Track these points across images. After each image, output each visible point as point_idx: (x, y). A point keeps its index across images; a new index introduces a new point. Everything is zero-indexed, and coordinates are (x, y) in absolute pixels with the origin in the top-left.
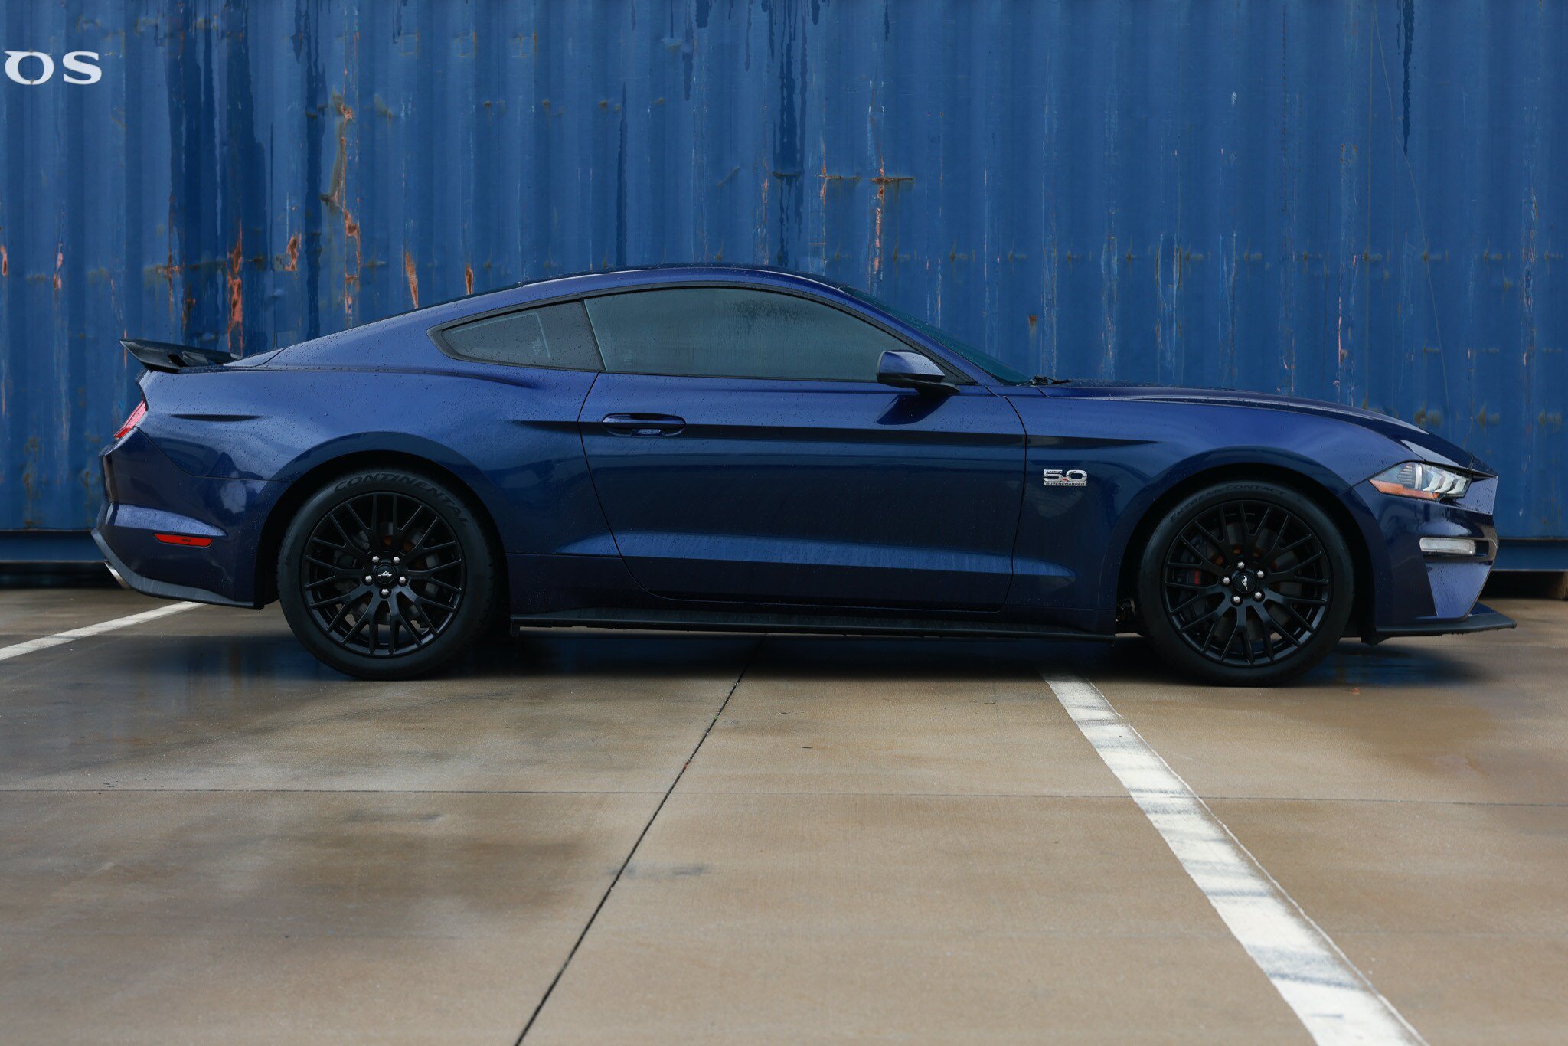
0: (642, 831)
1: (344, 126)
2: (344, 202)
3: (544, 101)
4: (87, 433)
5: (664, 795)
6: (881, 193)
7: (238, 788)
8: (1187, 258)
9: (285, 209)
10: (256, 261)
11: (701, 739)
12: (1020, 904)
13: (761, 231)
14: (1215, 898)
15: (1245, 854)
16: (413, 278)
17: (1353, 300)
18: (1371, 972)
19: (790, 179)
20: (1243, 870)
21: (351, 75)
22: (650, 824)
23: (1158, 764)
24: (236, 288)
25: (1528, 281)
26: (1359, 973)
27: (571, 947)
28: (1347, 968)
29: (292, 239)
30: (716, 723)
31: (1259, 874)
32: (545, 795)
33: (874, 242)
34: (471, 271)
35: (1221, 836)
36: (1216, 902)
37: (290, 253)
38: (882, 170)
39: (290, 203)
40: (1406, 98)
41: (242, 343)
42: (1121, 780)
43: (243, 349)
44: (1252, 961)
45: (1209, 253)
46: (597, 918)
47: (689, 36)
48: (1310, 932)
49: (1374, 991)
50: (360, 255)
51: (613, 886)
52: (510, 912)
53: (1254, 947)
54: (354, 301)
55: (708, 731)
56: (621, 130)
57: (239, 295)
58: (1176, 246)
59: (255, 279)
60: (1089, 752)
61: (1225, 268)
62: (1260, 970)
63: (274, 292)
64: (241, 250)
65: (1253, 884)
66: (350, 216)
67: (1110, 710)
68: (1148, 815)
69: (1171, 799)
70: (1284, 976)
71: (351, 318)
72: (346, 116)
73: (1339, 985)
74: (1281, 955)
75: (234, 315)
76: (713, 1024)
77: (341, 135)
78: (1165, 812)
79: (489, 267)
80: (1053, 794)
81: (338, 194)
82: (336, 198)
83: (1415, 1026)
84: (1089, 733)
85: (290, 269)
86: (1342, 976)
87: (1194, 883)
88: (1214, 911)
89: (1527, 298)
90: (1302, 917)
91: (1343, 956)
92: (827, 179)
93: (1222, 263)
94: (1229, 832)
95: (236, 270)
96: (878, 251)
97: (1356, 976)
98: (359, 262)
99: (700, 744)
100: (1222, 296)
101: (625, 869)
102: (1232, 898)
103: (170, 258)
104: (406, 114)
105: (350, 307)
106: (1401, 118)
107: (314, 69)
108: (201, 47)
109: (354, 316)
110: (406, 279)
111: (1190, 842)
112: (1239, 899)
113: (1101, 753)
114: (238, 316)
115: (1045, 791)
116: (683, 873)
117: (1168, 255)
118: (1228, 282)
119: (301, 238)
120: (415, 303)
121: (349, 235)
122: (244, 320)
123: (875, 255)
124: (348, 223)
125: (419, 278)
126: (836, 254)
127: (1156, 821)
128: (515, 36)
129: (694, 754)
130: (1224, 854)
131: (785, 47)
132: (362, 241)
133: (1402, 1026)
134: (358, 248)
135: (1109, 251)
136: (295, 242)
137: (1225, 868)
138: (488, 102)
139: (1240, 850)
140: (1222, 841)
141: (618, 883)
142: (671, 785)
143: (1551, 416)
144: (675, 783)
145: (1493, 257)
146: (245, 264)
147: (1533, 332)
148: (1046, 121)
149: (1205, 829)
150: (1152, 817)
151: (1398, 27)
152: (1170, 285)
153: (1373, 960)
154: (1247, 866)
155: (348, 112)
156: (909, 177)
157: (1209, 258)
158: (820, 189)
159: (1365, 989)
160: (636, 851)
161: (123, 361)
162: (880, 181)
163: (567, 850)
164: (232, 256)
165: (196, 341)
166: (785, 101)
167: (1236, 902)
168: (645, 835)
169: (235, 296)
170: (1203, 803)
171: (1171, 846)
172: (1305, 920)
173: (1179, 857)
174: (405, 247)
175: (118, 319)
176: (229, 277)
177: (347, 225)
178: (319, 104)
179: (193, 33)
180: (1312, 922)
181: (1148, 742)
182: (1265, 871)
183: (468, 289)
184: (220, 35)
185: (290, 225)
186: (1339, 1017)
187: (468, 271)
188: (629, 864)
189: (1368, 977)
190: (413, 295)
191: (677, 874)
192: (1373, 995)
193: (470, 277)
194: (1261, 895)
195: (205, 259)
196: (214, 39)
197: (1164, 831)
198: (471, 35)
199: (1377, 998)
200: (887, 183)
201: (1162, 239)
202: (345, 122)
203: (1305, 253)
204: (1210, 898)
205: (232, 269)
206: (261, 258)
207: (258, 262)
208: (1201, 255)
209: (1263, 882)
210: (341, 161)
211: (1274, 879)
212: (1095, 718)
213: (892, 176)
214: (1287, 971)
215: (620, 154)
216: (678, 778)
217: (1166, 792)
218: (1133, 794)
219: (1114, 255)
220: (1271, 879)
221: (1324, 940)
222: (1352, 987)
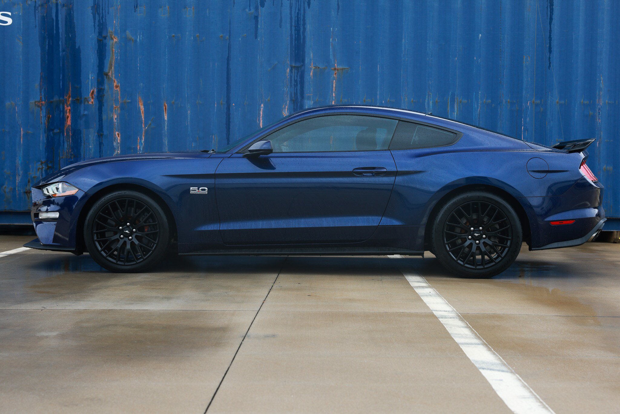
0: (251, 324)
1: (114, 44)
2: (114, 76)
3: (197, 35)
4: (5, 170)
5: (257, 312)
6: (335, 74)
7: (94, 308)
8: (461, 102)
9: (89, 78)
10: (77, 100)
11: (268, 292)
12: (391, 347)
13: (286, 90)
14: (462, 345)
15: (474, 331)
16: (142, 107)
17: (528, 119)
18: (514, 368)
19: (297, 68)
20: (472, 337)
21: (117, 23)
22: (253, 321)
23: (444, 302)
24: (68, 111)
25: (599, 112)
26: (510, 368)
27: (232, 360)
28: (506, 366)
29: (92, 91)
30: (273, 287)
31: (478, 338)
32: (212, 311)
33: (332, 94)
34: (166, 105)
35: (466, 326)
36: (462, 346)
37: (91, 97)
38: (336, 65)
39: (91, 76)
40: (550, 37)
41: (70, 134)
42: (430, 307)
43: (71, 136)
44: (473, 364)
45: (469, 100)
46: (239, 351)
47: (257, 9)
48: (495, 356)
49: (514, 373)
50: (120, 98)
51: (243, 341)
52: (207, 349)
53: (474, 360)
54: (117, 116)
55: (270, 290)
56: (228, 47)
57: (69, 113)
58: (456, 97)
59: (76, 108)
60: (418, 298)
61: (476, 106)
62: (475, 367)
63: (84, 113)
64: (70, 95)
65: (476, 341)
66: (116, 81)
67: (427, 283)
68: (439, 319)
69: (448, 314)
70: (483, 369)
71: (116, 124)
72: (115, 40)
73: (503, 371)
74: (483, 363)
75: (67, 122)
76: (285, 382)
77: (112, 48)
78: (445, 318)
79: (174, 103)
80: (404, 312)
81: (111, 72)
82: (110, 74)
83: (527, 383)
84: (418, 291)
85: (91, 103)
86: (504, 368)
87: (454, 340)
88: (461, 349)
89: (599, 119)
90: (492, 351)
91: (505, 363)
92: (313, 68)
93: (475, 104)
94: (469, 325)
95: (68, 103)
96: (334, 98)
97: (509, 369)
98: (120, 100)
99: (268, 294)
100: (474, 118)
101: (247, 335)
102: (468, 345)
103: (41, 98)
104: (140, 39)
105: (116, 119)
106: (548, 45)
107: (101, 20)
108: (54, 10)
109: (117, 123)
110: (139, 108)
111: (454, 328)
112: (470, 345)
113: (422, 298)
114: (69, 122)
115: (401, 311)
116: (268, 337)
117: (453, 101)
118: (477, 111)
119: (95, 90)
120: (143, 118)
121: (116, 89)
122: (71, 124)
123: (333, 100)
124: (115, 84)
125: (144, 107)
126: (317, 99)
127: (442, 321)
128: (185, 8)
129: (266, 298)
130: (467, 332)
131: (296, 13)
132: (121, 92)
133: (523, 383)
134: (119, 95)
135: (429, 99)
136: (93, 92)
137: (466, 336)
138: (174, 35)
139: (472, 330)
140: (466, 327)
141: (244, 340)
142: (259, 308)
143: (608, 167)
144: (260, 308)
145: (585, 102)
146: (72, 101)
147: (601, 133)
148: (403, 45)
149: (460, 323)
150: (440, 320)
151: (547, 8)
152: (453, 113)
153: (516, 364)
154: (474, 335)
155: (116, 39)
156: (347, 68)
157: (470, 101)
158: (310, 72)
159: (512, 372)
160: (250, 330)
161: (21, 141)
162: (335, 69)
163: (224, 329)
164: (67, 97)
165: (51, 132)
166: (296, 36)
167: (469, 347)
168: (252, 325)
169: (68, 114)
170: (460, 315)
171: (447, 329)
172: (493, 352)
173: (450, 332)
174: (139, 94)
175: (19, 123)
176: (66, 106)
177: (115, 85)
178: (104, 35)
179: (51, 4)
180: (496, 353)
181: (441, 294)
182: (481, 337)
183: (165, 112)
184: (62, 6)
185: (91, 85)
186: (501, 380)
187: (165, 105)
188: (247, 334)
189: (513, 369)
190: (142, 114)
191: (266, 337)
192: (514, 374)
193: (166, 107)
194: (478, 344)
195: (56, 98)
196: (60, 7)
197: (445, 324)
198: (167, 7)
199: (515, 375)
200: (338, 70)
201: (450, 94)
202: (114, 43)
203: (509, 100)
204: (460, 345)
205: (67, 103)
206: (79, 98)
207: (78, 100)
208: (466, 101)
209: (480, 341)
210: (112, 59)
211: (484, 339)
212: (420, 286)
213: (340, 67)
214: (485, 367)
215: (228, 57)
216: (261, 306)
217: (446, 311)
218: (434, 312)
219: (431, 100)
220: (483, 339)
221: (499, 358)
222: (507, 372)
